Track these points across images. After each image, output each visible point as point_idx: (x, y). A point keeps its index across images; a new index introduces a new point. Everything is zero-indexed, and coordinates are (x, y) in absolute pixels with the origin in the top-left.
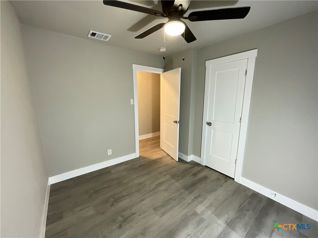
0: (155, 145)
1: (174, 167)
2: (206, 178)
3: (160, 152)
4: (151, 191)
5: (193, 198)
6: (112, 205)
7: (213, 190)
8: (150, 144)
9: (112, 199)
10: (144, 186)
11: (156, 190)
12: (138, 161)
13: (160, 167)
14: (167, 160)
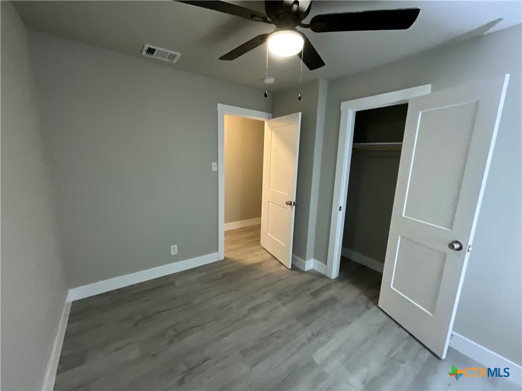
0: (252, 240)
1: (282, 280)
2: (333, 300)
3: (260, 253)
4: (239, 320)
5: (310, 336)
6: (171, 342)
7: (345, 323)
8: (245, 238)
9: (172, 332)
10: (228, 311)
11: (247, 319)
12: (221, 266)
13: (257, 279)
14: (272, 267)
